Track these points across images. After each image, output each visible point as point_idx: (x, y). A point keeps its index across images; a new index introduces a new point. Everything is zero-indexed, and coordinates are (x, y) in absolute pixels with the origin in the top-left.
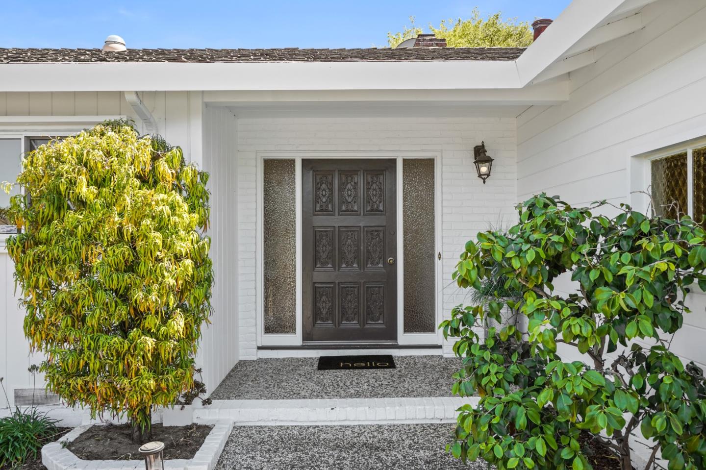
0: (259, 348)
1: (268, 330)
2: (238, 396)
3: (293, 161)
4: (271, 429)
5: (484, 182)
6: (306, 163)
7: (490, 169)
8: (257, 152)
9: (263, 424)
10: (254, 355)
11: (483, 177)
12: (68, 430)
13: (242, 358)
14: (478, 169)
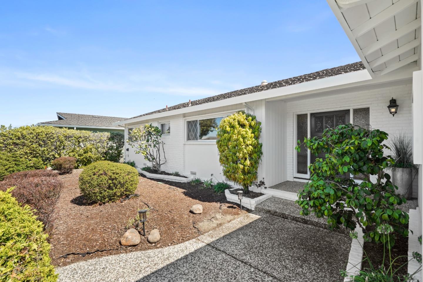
0: (294, 178)
1: (299, 172)
2: (277, 189)
3: (307, 114)
4: (282, 199)
5: (393, 116)
6: (312, 114)
7: (396, 110)
8: (293, 113)
9: (281, 197)
10: (291, 179)
11: (393, 113)
12: (231, 188)
13: (288, 180)
14: (390, 110)
